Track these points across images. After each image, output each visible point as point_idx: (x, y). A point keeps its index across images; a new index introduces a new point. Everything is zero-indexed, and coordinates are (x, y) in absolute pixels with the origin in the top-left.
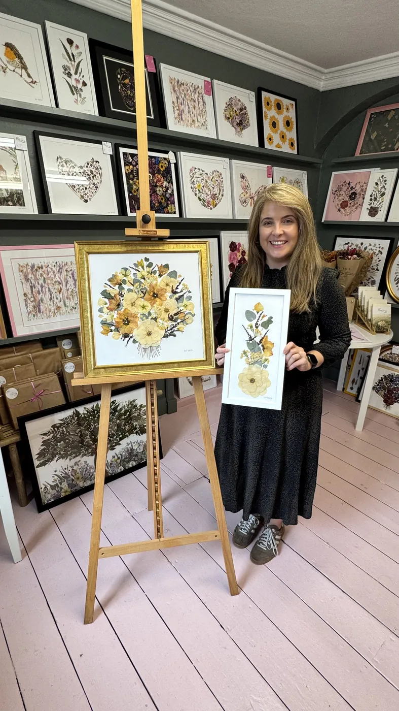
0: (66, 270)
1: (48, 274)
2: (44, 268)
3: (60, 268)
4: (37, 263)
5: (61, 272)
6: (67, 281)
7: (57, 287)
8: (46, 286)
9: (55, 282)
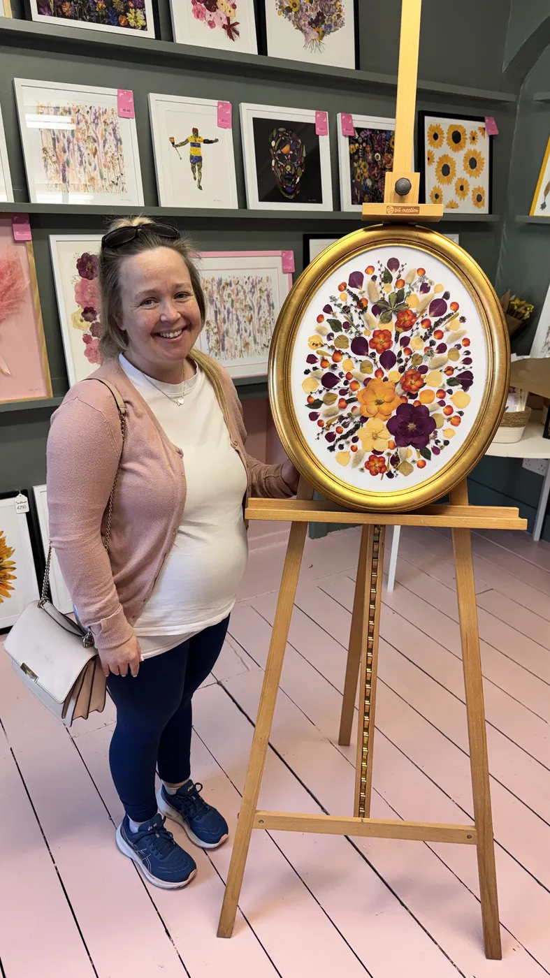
0: (260, 290)
1: (237, 294)
2: (233, 285)
3: (253, 287)
4: (226, 277)
5: (254, 293)
7: (248, 314)
8: (234, 312)
9: (246, 306)
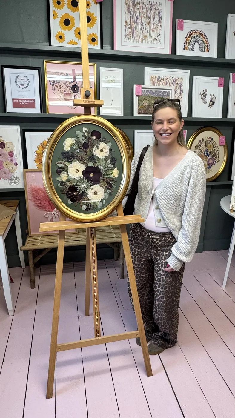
6: (155, 18)
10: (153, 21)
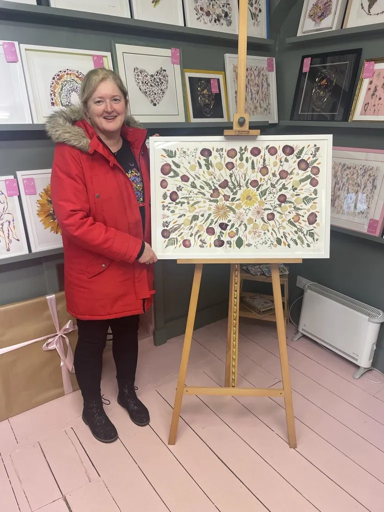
0: (369, 175)
1: (353, 175)
2: (352, 169)
3: (365, 172)
4: (349, 163)
5: (364, 176)
6: (366, 186)
7: (355, 188)
8: (347, 185)
9: (356, 183)
10: (363, 189)
